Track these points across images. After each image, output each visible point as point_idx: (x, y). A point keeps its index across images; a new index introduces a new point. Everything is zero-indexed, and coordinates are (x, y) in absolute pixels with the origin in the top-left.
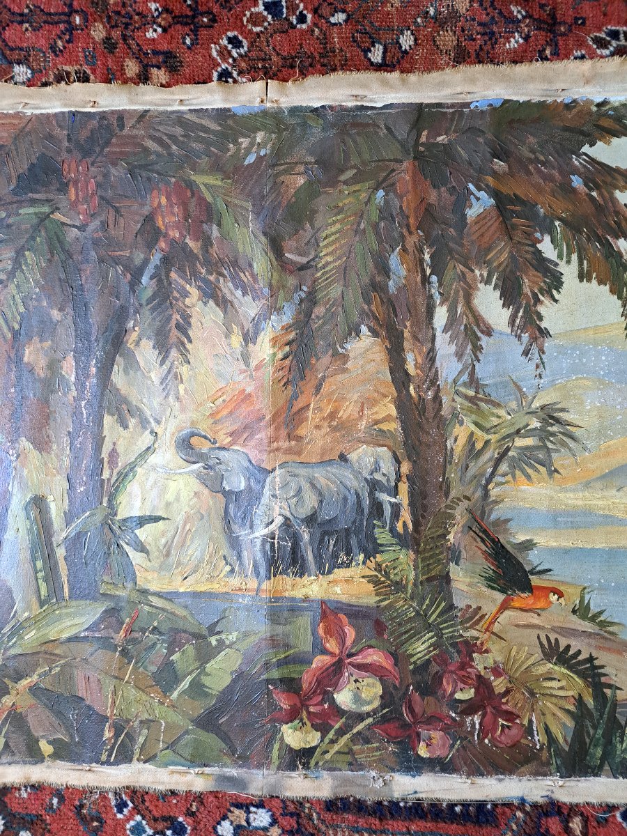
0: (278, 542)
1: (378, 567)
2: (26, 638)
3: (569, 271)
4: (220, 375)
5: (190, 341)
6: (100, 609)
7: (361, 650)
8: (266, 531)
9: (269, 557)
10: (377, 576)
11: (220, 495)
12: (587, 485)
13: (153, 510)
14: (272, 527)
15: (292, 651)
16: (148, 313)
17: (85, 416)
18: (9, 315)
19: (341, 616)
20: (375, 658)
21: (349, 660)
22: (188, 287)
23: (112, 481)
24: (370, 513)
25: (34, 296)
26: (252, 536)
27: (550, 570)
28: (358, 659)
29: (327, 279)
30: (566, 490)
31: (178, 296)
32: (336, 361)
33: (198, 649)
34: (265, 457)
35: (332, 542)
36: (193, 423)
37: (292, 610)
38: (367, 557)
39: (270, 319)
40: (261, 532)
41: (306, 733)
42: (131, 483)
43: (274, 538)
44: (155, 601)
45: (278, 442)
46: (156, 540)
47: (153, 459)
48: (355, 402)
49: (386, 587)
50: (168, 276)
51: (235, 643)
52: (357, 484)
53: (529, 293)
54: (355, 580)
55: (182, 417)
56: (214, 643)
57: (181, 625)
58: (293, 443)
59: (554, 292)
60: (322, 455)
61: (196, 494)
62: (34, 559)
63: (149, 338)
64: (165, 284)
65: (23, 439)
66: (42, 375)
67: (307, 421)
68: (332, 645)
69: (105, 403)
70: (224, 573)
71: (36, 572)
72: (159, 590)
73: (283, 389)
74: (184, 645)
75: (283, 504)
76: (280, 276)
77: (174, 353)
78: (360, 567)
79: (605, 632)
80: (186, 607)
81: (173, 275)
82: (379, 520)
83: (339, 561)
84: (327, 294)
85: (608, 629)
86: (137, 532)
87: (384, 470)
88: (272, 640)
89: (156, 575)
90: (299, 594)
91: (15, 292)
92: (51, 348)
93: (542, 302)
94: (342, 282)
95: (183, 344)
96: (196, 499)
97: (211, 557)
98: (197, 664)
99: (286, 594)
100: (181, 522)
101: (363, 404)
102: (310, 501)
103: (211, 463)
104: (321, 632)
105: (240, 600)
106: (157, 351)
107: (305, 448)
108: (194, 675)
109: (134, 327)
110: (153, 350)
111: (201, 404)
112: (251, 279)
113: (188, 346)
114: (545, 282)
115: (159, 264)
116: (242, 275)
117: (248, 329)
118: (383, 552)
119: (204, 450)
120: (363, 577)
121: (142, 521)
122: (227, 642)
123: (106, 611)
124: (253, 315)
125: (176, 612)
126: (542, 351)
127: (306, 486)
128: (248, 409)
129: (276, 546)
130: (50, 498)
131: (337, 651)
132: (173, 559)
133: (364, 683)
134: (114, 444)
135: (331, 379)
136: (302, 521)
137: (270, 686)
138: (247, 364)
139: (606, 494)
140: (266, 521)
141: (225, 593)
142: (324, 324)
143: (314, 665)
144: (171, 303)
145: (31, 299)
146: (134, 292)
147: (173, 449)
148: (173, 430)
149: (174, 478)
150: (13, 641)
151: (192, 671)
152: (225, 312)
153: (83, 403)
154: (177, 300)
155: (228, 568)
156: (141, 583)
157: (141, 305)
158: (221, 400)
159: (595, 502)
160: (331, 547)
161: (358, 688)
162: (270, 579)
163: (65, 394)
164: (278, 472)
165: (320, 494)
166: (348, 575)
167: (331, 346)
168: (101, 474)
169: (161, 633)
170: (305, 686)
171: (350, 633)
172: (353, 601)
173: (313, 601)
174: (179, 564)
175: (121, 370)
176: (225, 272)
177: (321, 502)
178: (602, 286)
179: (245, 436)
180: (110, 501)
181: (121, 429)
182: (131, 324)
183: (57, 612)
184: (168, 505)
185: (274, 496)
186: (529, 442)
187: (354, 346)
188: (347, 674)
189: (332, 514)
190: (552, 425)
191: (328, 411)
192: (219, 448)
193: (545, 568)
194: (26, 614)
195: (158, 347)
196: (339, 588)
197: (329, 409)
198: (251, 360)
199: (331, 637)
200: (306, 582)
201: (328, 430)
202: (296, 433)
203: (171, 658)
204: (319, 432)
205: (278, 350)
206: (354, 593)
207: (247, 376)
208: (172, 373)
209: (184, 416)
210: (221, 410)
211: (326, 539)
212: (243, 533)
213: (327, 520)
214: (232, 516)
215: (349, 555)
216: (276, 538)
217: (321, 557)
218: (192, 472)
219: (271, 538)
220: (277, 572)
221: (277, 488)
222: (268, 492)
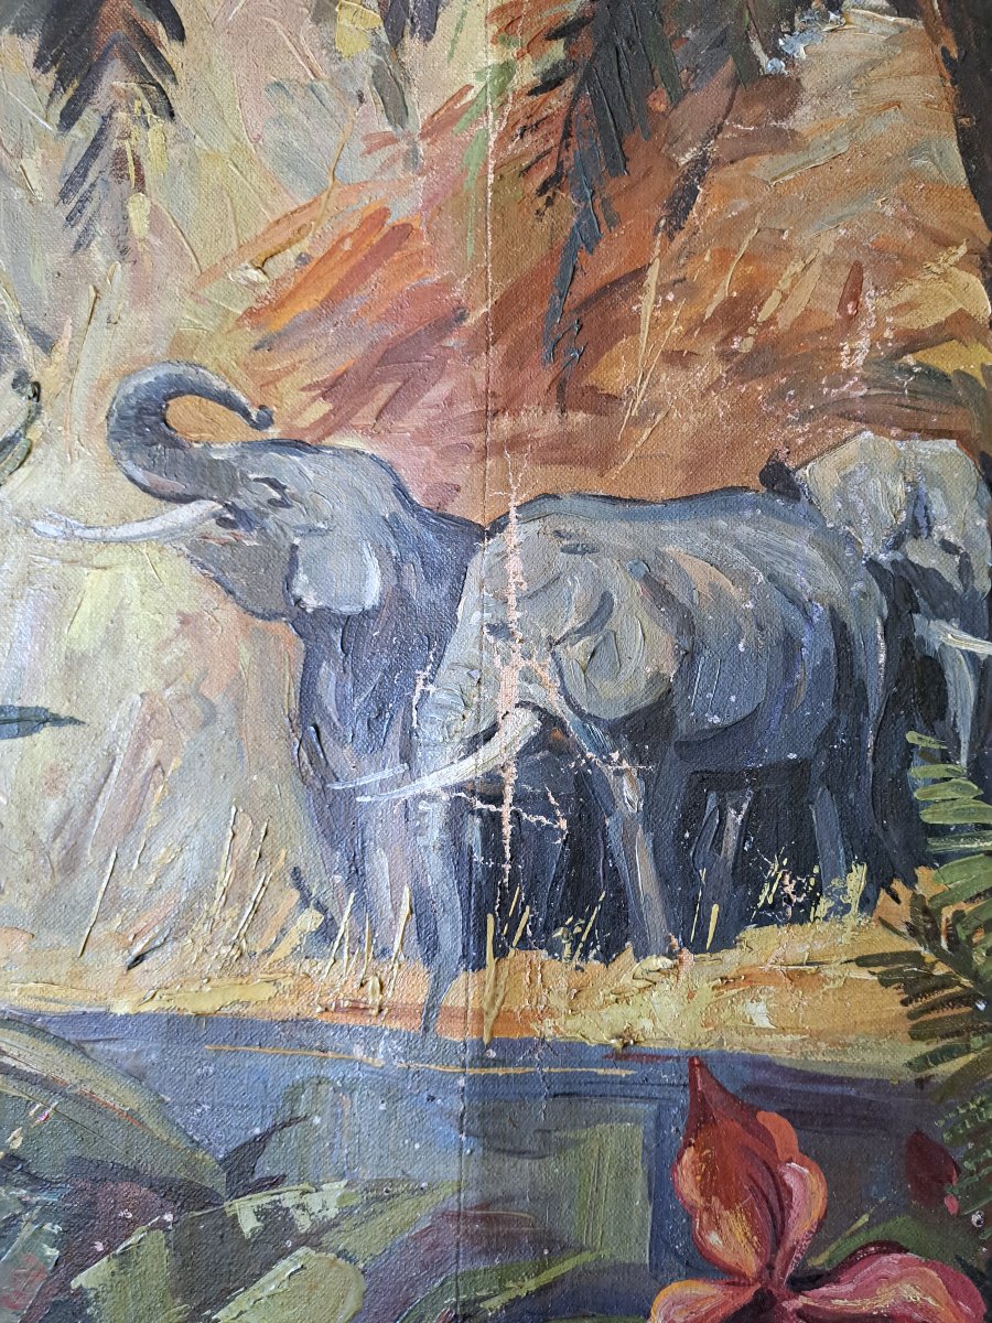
0: (515, 814)
1: (925, 923)
4: (291, 162)
5: (179, 34)
7: (850, 1262)
8: (467, 769)
9: (478, 874)
10: (916, 958)
11: (281, 628)
13: (16, 682)
14: (490, 753)
15: (568, 1265)
19: (771, 1120)
20: (909, 1292)
21: (801, 1301)
24: (892, 702)
26: (408, 791)
28: (839, 1298)
32: (748, 102)
33: (184, 1250)
34: (462, 473)
35: (735, 818)
36: (178, 343)
37: (569, 1093)
38: (879, 880)
40: (446, 772)
43: (498, 800)
45: (515, 414)
46: (23, 804)
47: (21, 485)
48: (828, 260)
49: (955, 1000)
51: (333, 1224)
52: (837, 588)
54: (828, 972)
55: (138, 319)
56: (249, 1224)
57: (115, 1146)
58: (580, 417)
60: (695, 467)
61: (185, 620)
63: (20, 28)
67: (635, 332)
68: (731, 1240)
70: (293, 938)
72: (30, 1005)
73: (541, 202)
74: (129, 1227)
75: (534, 663)
77: (115, 79)
78: (852, 919)
80: (138, 1076)
82: (930, 729)
83: (766, 896)
87: (945, 530)
88: (486, 1219)
89: (20, 944)
90: (597, 1027)
95: (152, 46)
96: (185, 644)
97: (240, 874)
98: (178, 1309)
99: (547, 1028)
100: (125, 735)
101: (857, 269)
102: (647, 651)
103: (246, 500)
104: (687, 1185)
105: (358, 1052)
106: (52, 75)
107: (628, 440)
110: (35, 73)
111: (210, 274)
113: (171, 51)
118: (942, 859)
119: (222, 452)
120: (862, 962)
122: (304, 1223)
125: (100, 1095)
127: (627, 591)
128: (410, 283)
129: (507, 830)
131: (752, 1264)
132: (91, 881)
135: (731, 173)
136: (614, 729)
138: (397, 110)
140: (467, 727)
141: (298, 1022)
147: (100, 443)
148: (103, 370)
149: (100, 560)
155: (311, 920)
158: (290, 256)
160: (731, 839)
162: (479, 965)
164: (515, 534)
165: (687, 623)
166: (801, 951)
167: (730, 43)
169: (36, 1181)
171: (806, 1187)
172: (821, 1058)
173: (654, 1057)
174: (113, 902)
177: (688, 658)
179: (387, 391)
184: (75, 664)
185: (499, 629)
187: (820, 46)
189: (738, 704)
191: (719, 297)
192: (276, 444)
195: (54, 62)
196: (761, 1007)
197: (723, 290)
198: (412, 97)
199: (728, 1206)
200: (626, 979)
201: (720, 369)
202: (589, 381)
203: (74, 1284)
204: (681, 375)
205: (521, 56)
206: (822, 1026)
207: (393, 160)
208: (105, 155)
209: (145, 316)
210: (292, 295)
211: (712, 803)
212: (372, 778)
213: (714, 728)
214: (331, 709)
215: (807, 872)
216: (509, 800)
217: (690, 879)
218: (171, 534)
219: (485, 799)
220: (510, 936)
221: (512, 600)
222: (477, 615)
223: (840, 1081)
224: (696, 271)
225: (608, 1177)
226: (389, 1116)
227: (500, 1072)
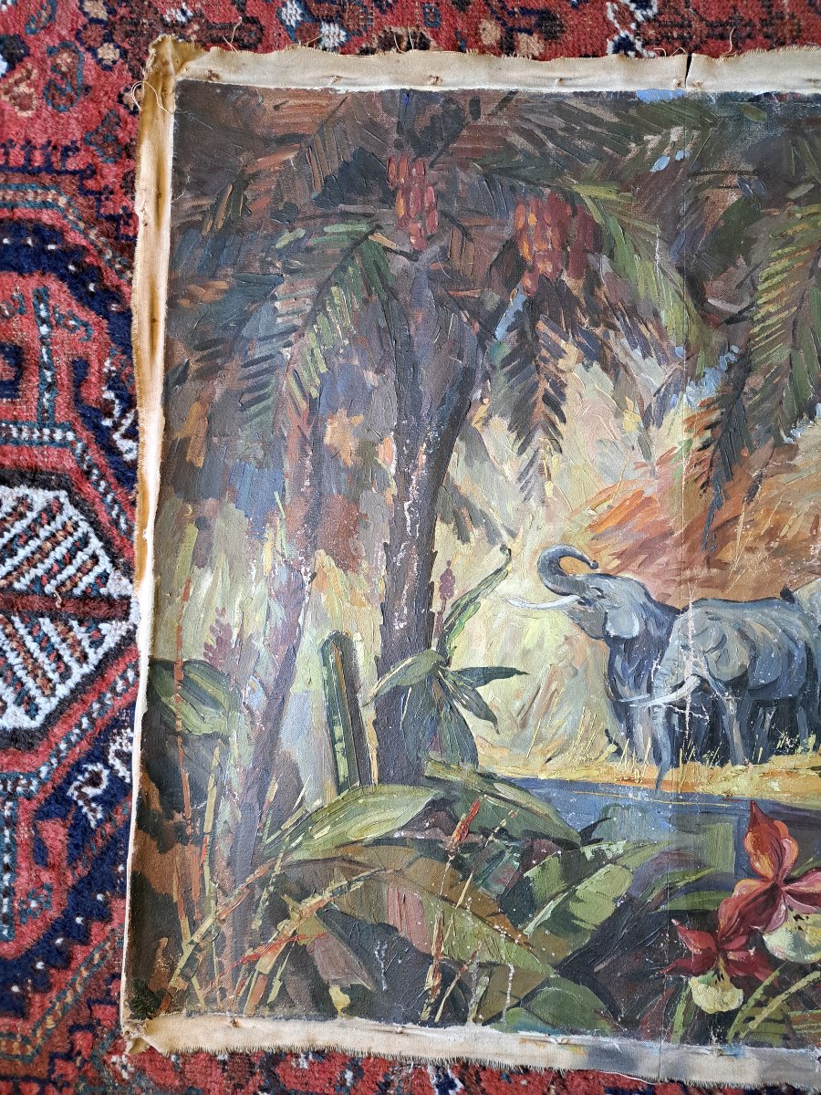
2: (316, 837)
4: (605, 470)
5: (564, 421)
6: (424, 798)
7: (806, 874)
8: (673, 697)
9: (677, 734)
11: (601, 643)
13: (504, 660)
14: (681, 692)
15: (706, 872)
16: (503, 379)
17: (409, 523)
18: (305, 376)
19: (778, 823)
21: (787, 888)
22: (562, 343)
23: (445, 616)
25: (341, 351)
26: (650, 704)
28: (802, 887)
29: (767, 337)
31: (548, 356)
32: (778, 454)
33: (565, 863)
34: (671, 590)
35: (769, 717)
36: (565, 538)
37: (707, 812)
39: (684, 391)
40: (664, 698)
41: (723, 990)
42: (472, 619)
43: (684, 708)
44: (504, 791)
45: (691, 569)
46: (507, 703)
47: (504, 587)
48: (806, 514)
50: (533, 327)
51: (621, 856)
52: (808, 635)
54: (800, 772)
55: (548, 528)
56: (589, 855)
57: (540, 827)
58: (715, 570)
60: (757, 589)
61: (567, 639)
62: (331, 724)
63: (502, 415)
64: (529, 337)
65: (322, 552)
66: (350, 463)
67: (735, 539)
68: (763, 865)
69: (438, 507)
70: (606, 754)
71: (333, 742)
72: (510, 775)
73: (701, 491)
74: (545, 856)
75: (698, 660)
76: (701, 331)
77: (539, 437)
78: (810, 753)
80: (549, 801)
81: (541, 326)
83: (779, 745)
84: (767, 358)
86: (480, 690)
88: (679, 855)
89: (506, 753)
90: (718, 789)
91: (314, 344)
92: (363, 425)
94: (790, 342)
95: (553, 425)
96: (566, 647)
97: (586, 731)
98: (563, 885)
99: (700, 789)
100: (545, 679)
101: (817, 518)
102: (738, 657)
103: (588, 595)
104: (748, 844)
105: (631, 795)
106: (515, 434)
107: (732, 579)
108: (559, 900)
109: (481, 399)
110: (508, 433)
111: (575, 512)
112: (656, 334)
113: (561, 427)
115: (521, 309)
116: (642, 328)
117: (650, 405)
119: (580, 577)
120: (813, 769)
121: (489, 675)
122: (610, 855)
123: (433, 803)
124: (658, 386)
125: (534, 807)
127: (732, 634)
128: (652, 519)
129: (687, 719)
130: (356, 637)
131: (770, 874)
132: (531, 731)
133: (809, 921)
134: (449, 563)
135: (772, 480)
136: (727, 684)
137: (673, 921)
138: (647, 455)
140: (673, 681)
142: (762, 401)
143: (736, 893)
144: (538, 366)
145: (338, 353)
146: (484, 348)
147: (535, 573)
148: (535, 546)
149: (536, 616)
150: (297, 841)
151: (557, 894)
152: (616, 379)
153: (406, 505)
154: (545, 360)
155: (613, 748)
156: (485, 764)
157: (494, 367)
158: (605, 505)
160: (767, 724)
161: (800, 928)
162: (677, 766)
163: (382, 490)
164: (691, 613)
165: (753, 647)
166: (792, 764)
167: (772, 431)
168: (430, 604)
169: (511, 839)
170: (723, 922)
171: (791, 848)
172: (797, 802)
173: (738, 800)
174: (539, 739)
175: (462, 459)
176: (618, 324)
177: (754, 659)
179: (642, 557)
180: (442, 645)
181: (459, 542)
182: (478, 394)
183: (361, 801)
184: (526, 653)
185: (685, 647)
187: (805, 433)
188: (783, 907)
189: (771, 677)
191: (766, 527)
192: (601, 575)
194: (318, 803)
195: (516, 428)
196: (777, 784)
197: (768, 524)
198: (653, 449)
199: (763, 853)
200: (729, 773)
201: (766, 554)
202: (718, 557)
203: (525, 875)
204: (751, 556)
205: (695, 436)
206: (798, 791)
207: (645, 472)
208: (536, 465)
209: (551, 527)
210: (606, 520)
211: (761, 711)
212: (636, 698)
213: (762, 684)
214: (620, 673)
215: (794, 736)
216: (688, 708)
217: (753, 738)
218: (561, 607)
219: (680, 708)
220: (688, 756)
221: (690, 636)
222: (677, 642)
223: (804, 810)
224: (758, 517)
225: (720, 841)
226: (643, 818)
227: (684, 803)
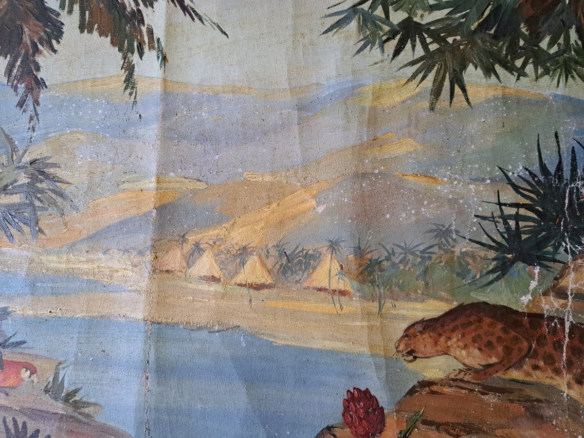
3: (70, 21)
12: (72, 247)
27: (24, 342)
30: (49, 253)
53: (29, 42)
59: (54, 42)
79: (80, 414)
85: (83, 410)
93: (40, 52)
114: (45, 32)
126: (36, 102)
139: (91, 256)
159: (79, 266)
178: (103, 38)
186: (16, 199)
190: (41, 181)
193: (19, 340)
